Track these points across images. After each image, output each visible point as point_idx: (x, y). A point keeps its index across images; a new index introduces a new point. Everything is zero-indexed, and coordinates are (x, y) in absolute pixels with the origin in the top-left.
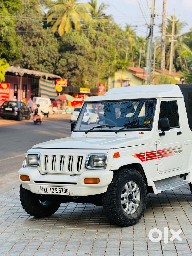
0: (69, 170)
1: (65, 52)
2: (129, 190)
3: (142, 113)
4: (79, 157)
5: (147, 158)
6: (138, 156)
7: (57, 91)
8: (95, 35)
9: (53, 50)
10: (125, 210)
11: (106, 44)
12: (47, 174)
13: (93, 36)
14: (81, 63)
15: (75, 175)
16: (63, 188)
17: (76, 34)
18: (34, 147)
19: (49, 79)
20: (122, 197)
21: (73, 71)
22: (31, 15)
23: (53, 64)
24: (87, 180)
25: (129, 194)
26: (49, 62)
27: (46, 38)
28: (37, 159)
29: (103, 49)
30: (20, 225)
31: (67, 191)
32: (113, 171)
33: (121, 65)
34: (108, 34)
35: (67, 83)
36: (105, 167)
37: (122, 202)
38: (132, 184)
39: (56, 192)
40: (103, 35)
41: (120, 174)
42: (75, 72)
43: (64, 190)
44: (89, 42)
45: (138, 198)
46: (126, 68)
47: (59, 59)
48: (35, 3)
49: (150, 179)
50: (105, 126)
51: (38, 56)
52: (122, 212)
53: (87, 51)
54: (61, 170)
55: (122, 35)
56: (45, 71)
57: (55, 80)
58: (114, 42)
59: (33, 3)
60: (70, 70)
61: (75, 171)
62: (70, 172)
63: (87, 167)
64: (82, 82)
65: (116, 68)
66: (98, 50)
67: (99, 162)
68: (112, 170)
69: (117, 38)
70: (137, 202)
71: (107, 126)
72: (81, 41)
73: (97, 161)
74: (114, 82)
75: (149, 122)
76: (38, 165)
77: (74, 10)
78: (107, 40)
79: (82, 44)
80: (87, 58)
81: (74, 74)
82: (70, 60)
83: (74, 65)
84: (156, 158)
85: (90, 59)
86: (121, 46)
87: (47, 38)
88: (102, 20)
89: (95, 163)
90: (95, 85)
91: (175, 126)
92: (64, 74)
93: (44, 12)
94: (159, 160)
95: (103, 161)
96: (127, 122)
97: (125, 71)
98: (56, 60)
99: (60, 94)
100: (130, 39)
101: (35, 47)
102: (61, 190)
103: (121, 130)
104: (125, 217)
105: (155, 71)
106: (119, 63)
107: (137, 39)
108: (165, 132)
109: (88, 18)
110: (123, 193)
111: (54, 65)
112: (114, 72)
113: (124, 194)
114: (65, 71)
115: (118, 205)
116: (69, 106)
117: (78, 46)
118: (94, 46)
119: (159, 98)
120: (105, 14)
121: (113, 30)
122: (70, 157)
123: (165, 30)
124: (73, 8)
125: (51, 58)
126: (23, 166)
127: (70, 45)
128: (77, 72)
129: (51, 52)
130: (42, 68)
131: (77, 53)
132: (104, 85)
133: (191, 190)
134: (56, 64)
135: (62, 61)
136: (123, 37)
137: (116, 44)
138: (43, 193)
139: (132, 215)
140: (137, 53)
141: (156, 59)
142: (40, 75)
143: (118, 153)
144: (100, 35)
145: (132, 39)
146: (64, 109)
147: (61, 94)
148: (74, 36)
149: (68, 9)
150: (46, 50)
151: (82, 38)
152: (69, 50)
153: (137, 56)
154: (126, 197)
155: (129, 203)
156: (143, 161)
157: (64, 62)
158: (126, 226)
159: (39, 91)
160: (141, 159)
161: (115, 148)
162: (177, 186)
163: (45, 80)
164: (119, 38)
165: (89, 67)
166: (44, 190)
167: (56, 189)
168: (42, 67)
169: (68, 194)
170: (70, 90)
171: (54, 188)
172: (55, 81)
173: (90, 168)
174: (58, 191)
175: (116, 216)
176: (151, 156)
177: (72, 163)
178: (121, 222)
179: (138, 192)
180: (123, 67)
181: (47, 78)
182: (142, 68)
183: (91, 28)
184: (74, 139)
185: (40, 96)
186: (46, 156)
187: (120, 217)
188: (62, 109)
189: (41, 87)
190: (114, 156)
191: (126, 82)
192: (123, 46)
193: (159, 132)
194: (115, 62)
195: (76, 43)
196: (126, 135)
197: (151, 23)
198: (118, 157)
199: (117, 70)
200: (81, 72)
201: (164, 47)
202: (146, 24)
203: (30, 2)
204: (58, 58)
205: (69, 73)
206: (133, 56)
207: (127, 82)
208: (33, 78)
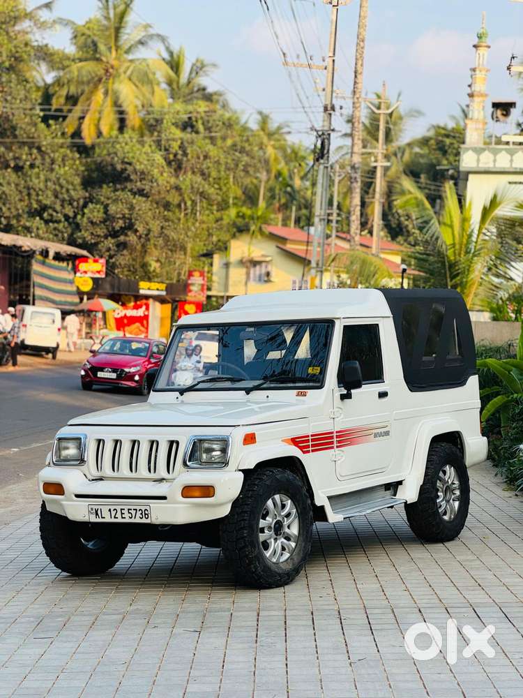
0: (150, 471)
1: (101, 187)
2: (276, 513)
3: (303, 351)
4: (172, 443)
5: (313, 446)
6: (295, 441)
7: (78, 288)
8: (179, 142)
9: (68, 182)
10: (268, 554)
11: (208, 168)
12: (101, 479)
13: (175, 146)
14: (141, 217)
15: (162, 480)
16: (138, 508)
17: (129, 140)
18: (71, 422)
19: (58, 257)
20: (261, 526)
21: (122, 238)
22: (11, 87)
23: (67, 217)
24: (188, 491)
25: (275, 521)
26: (57, 212)
27: (49, 151)
28: (79, 447)
29: (199, 179)
30: (42, 588)
31: (145, 514)
32: (243, 471)
33: (247, 220)
34: (213, 140)
35: (104, 269)
36: (226, 464)
37: (262, 537)
38: (281, 501)
39: (122, 518)
40: (200, 143)
41: (257, 479)
42: (127, 239)
43: (139, 513)
44: (162, 161)
45: (294, 530)
46: (260, 229)
47: (85, 206)
48: (21, 57)
49: (319, 492)
50: (223, 378)
51: (29, 195)
52: (260, 557)
53: (158, 185)
54: (131, 471)
55: (249, 145)
56: (46, 235)
57: (74, 260)
58: (229, 161)
59: (16, 59)
60: (114, 234)
61: (162, 471)
62: (152, 475)
63: (188, 463)
64: (145, 266)
65: (235, 230)
66: (188, 182)
67: (214, 453)
68: (240, 470)
69: (236, 151)
70: (292, 539)
71: (228, 380)
72: (143, 158)
73: (209, 451)
74: (227, 265)
75: (317, 370)
76: (81, 460)
77: (123, 76)
78: (210, 158)
79: (145, 165)
80: (157, 203)
81: (122, 246)
82: (113, 209)
83: (125, 223)
84: (332, 448)
85: (167, 206)
86: (247, 172)
87: (53, 152)
88: (196, 104)
89: (204, 456)
90: (179, 274)
91: (376, 379)
92: (96, 244)
93: (44, 80)
94: (339, 452)
95: (221, 451)
96: (269, 373)
97: (259, 237)
98: (77, 208)
99: (85, 297)
100: (270, 152)
101: (20, 173)
102: (133, 512)
103: (257, 388)
104: (267, 568)
105: (337, 236)
106: (243, 217)
107: (289, 151)
108: (352, 391)
109: (161, 98)
110: (264, 518)
111: (71, 220)
112: (229, 241)
113: (265, 520)
114: (99, 236)
115: (254, 542)
116: (111, 330)
117: (135, 171)
118: (175, 170)
119: (338, 318)
120: (204, 89)
121: (227, 129)
122: (152, 442)
123: (359, 139)
124: (121, 70)
125: (63, 201)
126: (47, 463)
127: (114, 169)
128: (132, 238)
129: (62, 187)
130: (38, 229)
131: (131, 191)
132: (202, 274)
133: (408, 520)
134: (75, 217)
135: (92, 211)
136: (252, 150)
137: (232, 166)
138: (93, 519)
139: (281, 565)
140: (289, 189)
141: (339, 207)
142: (34, 249)
143: (254, 434)
144: (192, 143)
145: (276, 151)
146: (97, 338)
147: (88, 299)
148: (123, 144)
149: (109, 73)
150: (50, 180)
151: (144, 150)
152: (109, 182)
153: (288, 196)
154: (270, 528)
155: (276, 540)
156: (304, 452)
157: (99, 211)
158: (269, 586)
159: (32, 290)
160: (301, 448)
161: (247, 425)
162: (377, 507)
163: (47, 261)
164: (242, 151)
165: (162, 228)
166: (97, 514)
167: (121, 509)
168: (40, 226)
169: (148, 521)
170: (112, 286)
171: (119, 508)
172: (74, 264)
173: (195, 465)
174: (127, 515)
175: (249, 565)
176: (322, 442)
177: (156, 456)
178: (259, 579)
179: (295, 518)
180: (253, 228)
181: (51, 254)
182: (302, 228)
183: (170, 124)
184: (156, 406)
185: (34, 304)
186: (99, 441)
187: (256, 567)
188: (91, 338)
189: (35, 279)
190: (245, 440)
191: (261, 267)
192: (251, 170)
193: (340, 391)
194: (233, 212)
195: (130, 164)
196: (268, 397)
197: (323, 126)
198: (253, 443)
199: (237, 234)
200: (142, 240)
201: (357, 182)
202: (312, 129)
203: (7, 56)
204: (81, 202)
205: (110, 243)
206: (277, 197)
207: (264, 265)
208: (17, 255)
